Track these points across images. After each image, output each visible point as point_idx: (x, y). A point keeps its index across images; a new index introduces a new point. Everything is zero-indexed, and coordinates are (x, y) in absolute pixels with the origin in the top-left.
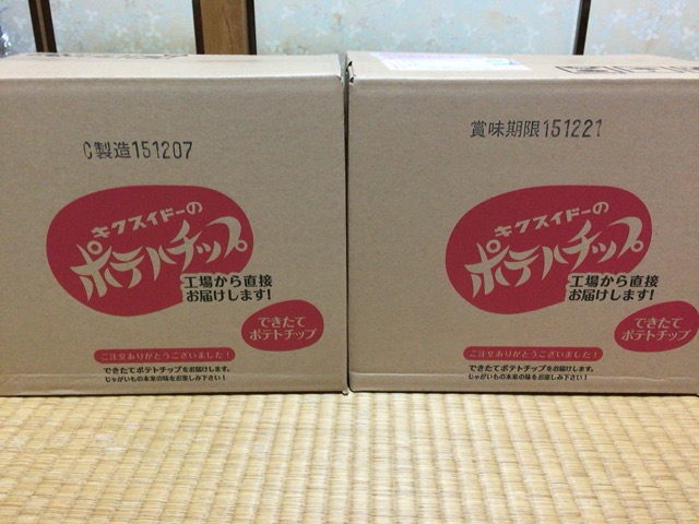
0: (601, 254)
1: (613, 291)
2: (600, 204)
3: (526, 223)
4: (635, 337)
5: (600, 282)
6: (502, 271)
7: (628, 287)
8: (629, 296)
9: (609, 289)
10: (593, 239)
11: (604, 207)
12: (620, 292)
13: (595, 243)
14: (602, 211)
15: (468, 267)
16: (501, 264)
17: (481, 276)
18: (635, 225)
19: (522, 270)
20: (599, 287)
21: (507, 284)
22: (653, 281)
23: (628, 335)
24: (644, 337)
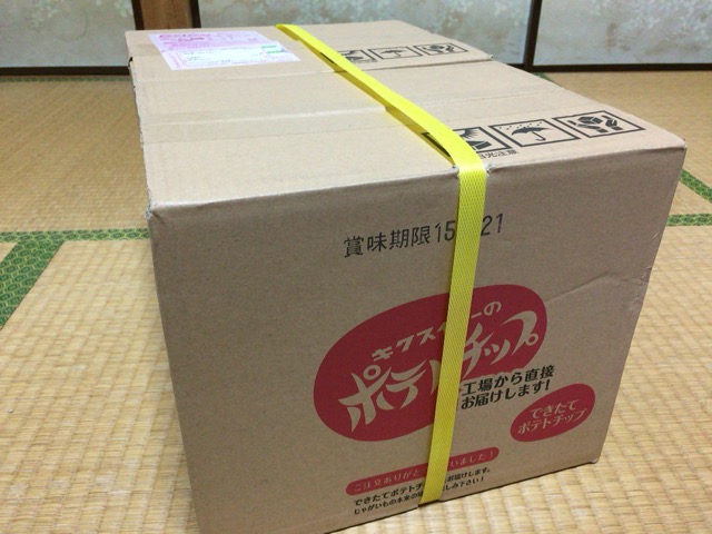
0: (494, 355)
1: (508, 390)
2: (492, 304)
3: (409, 340)
4: (531, 428)
5: (494, 384)
6: (384, 395)
7: (523, 383)
8: (524, 391)
9: (504, 389)
10: (484, 342)
11: (496, 306)
12: (515, 389)
13: (488, 345)
14: (495, 310)
15: (344, 401)
16: (383, 388)
17: (360, 407)
18: (529, 318)
19: (408, 390)
20: (493, 389)
21: (391, 407)
22: (548, 371)
23: (524, 428)
24: (540, 426)
